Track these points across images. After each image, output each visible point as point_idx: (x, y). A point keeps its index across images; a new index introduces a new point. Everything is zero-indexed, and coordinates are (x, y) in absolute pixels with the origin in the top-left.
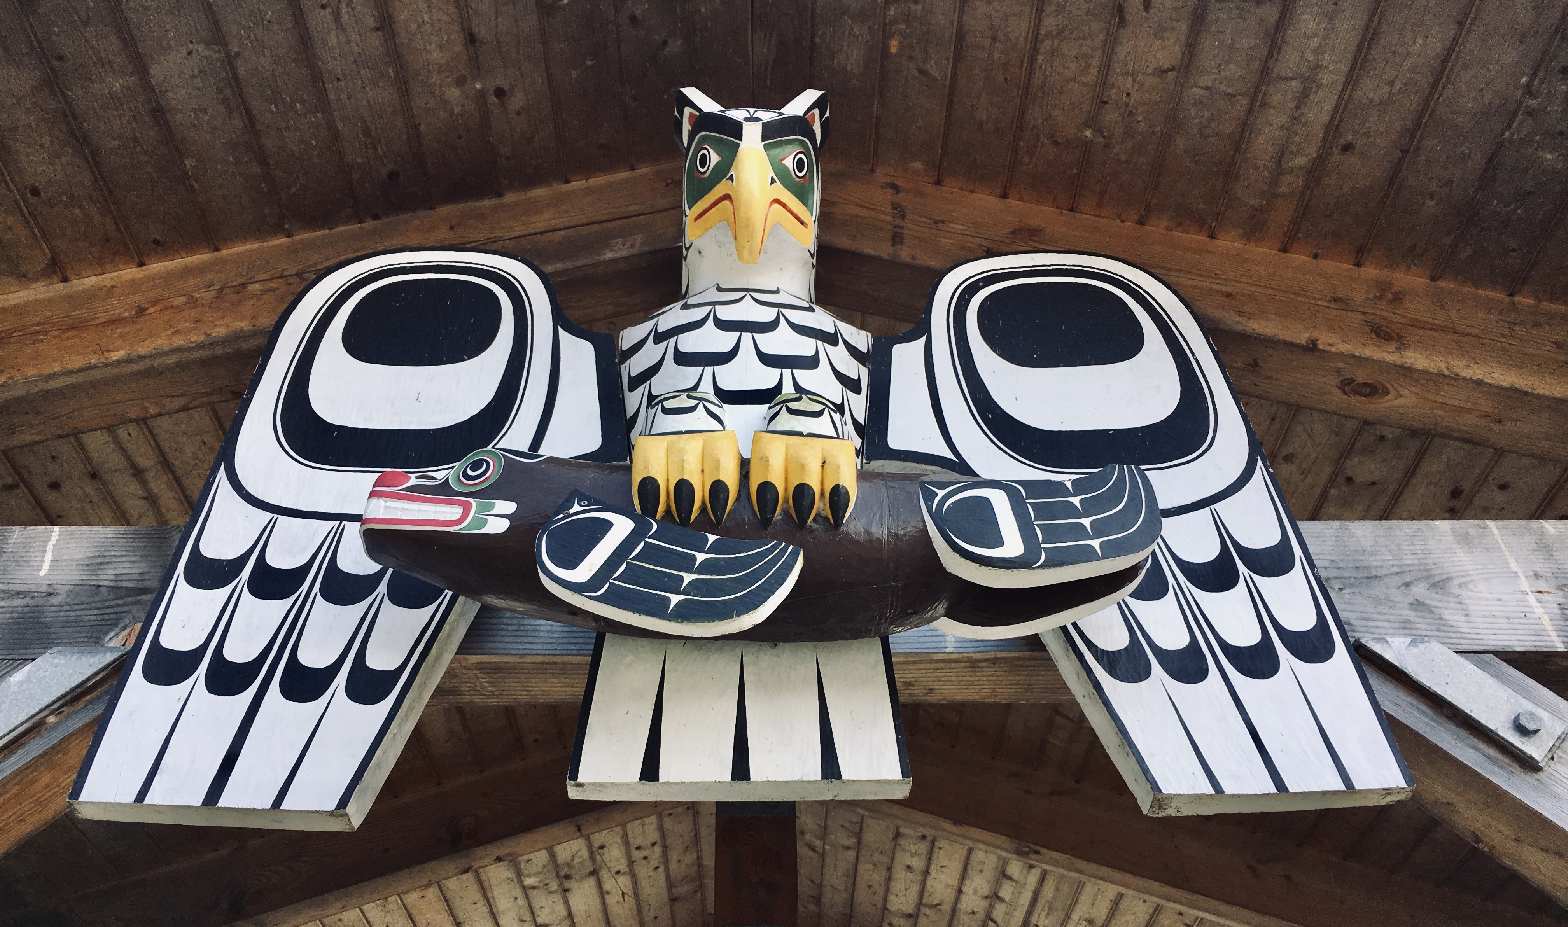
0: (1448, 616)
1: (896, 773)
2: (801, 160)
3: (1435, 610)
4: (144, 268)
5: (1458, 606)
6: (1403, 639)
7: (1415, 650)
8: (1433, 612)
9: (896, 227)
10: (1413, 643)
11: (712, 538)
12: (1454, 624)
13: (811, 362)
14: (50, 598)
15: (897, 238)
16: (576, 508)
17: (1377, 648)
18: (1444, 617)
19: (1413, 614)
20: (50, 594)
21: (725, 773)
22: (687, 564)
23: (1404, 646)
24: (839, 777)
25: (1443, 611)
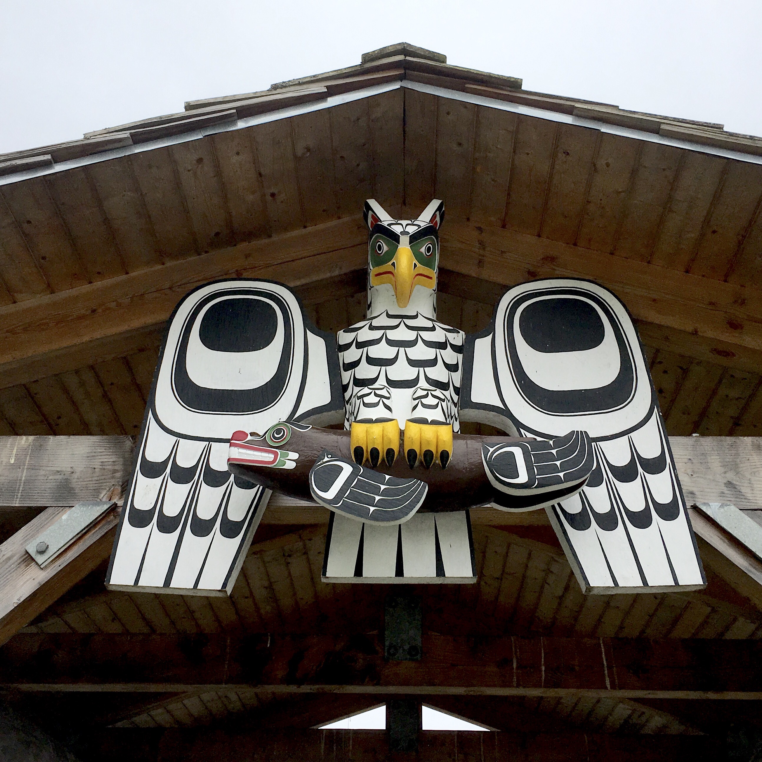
0: (743, 490)
1: (471, 575)
2: (429, 247)
3: (737, 487)
4: (92, 284)
5: (749, 485)
6: (716, 504)
7: (722, 510)
8: (735, 488)
9: (480, 255)
10: (722, 506)
11: (387, 477)
12: (745, 494)
13: (433, 363)
14: (72, 475)
15: (480, 263)
16: (326, 459)
17: (704, 509)
18: (741, 490)
19: (726, 488)
20: (73, 473)
21: (392, 573)
22: (376, 490)
23: (717, 507)
24: (445, 576)
25: (742, 488)
